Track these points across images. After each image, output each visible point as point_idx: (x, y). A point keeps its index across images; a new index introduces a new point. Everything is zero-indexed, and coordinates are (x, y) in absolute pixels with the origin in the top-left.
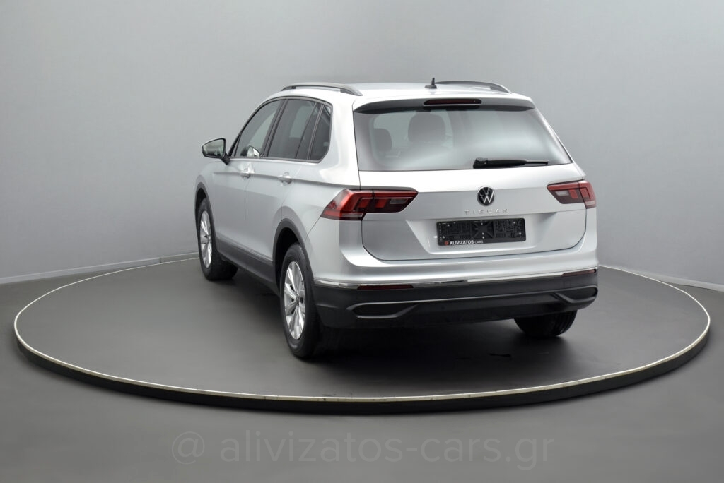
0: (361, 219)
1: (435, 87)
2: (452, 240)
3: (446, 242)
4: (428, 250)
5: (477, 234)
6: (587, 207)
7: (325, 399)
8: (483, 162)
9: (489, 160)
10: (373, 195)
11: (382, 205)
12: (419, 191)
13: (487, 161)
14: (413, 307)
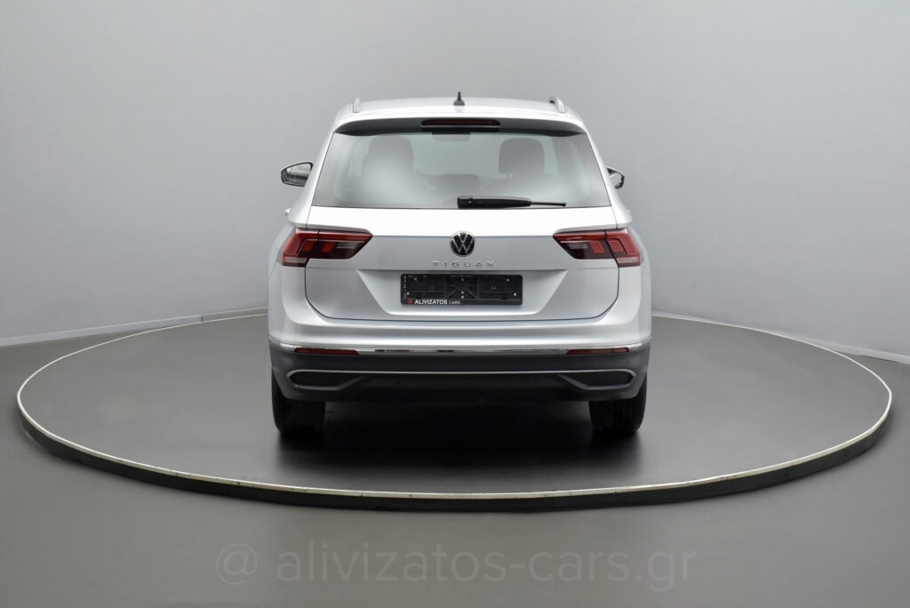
0: (304, 265)
1: (462, 104)
2: (418, 298)
3: (410, 300)
4: (384, 308)
5: (453, 292)
6: (620, 266)
7: (239, 483)
8: (467, 200)
9: (474, 198)
10: (319, 236)
11: (326, 250)
12: (374, 234)
13: (471, 200)
14: (359, 379)
